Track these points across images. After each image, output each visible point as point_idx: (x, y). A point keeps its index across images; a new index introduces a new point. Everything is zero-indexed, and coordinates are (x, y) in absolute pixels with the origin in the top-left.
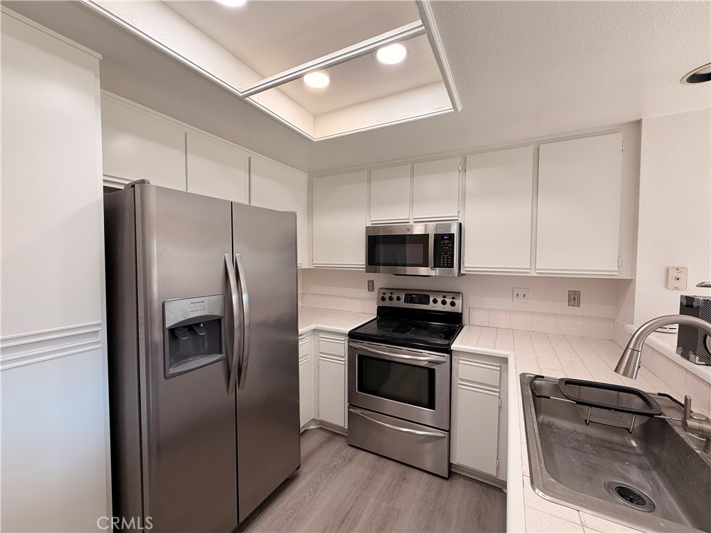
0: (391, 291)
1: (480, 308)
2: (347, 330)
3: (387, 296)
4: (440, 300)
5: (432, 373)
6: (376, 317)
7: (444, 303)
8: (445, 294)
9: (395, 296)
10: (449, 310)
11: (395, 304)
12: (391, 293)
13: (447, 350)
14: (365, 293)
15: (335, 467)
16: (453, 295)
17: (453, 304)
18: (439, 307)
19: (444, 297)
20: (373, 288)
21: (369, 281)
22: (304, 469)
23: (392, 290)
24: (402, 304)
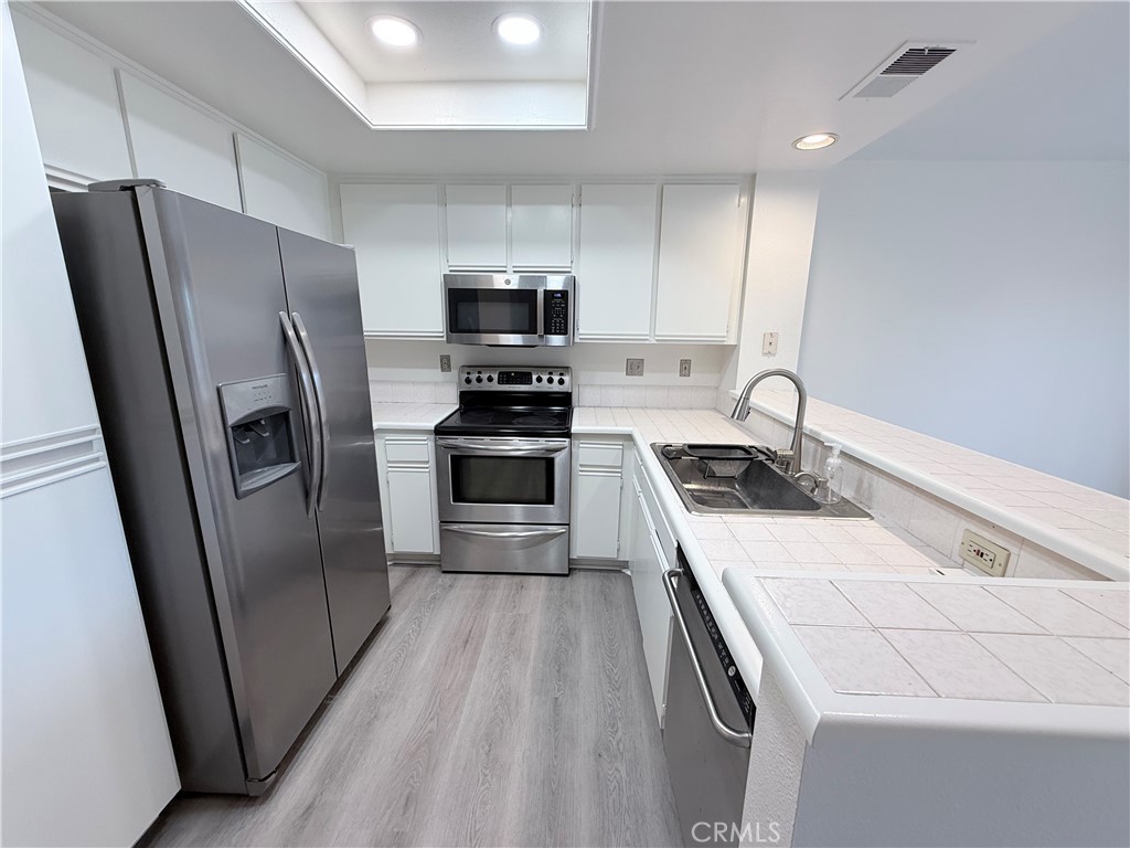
0: (479, 369)
1: (592, 385)
2: (432, 425)
3: (474, 376)
4: (545, 378)
5: (550, 463)
6: (457, 407)
7: (550, 381)
8: (551, 370)
9: (484, 376)
10: (557, 390)
11: (486, 386)
12: (480, 372)
13: (568, 435)
14: (437, 374)
15: (434, 598)
16: (561, 371)
17: (561, 382)
18: (545, 387)
19: (551, 373)
20: (449, 366)
21: (442, 357)
22: (394, 610)
23: (480, 367)
24: (496, 387)
